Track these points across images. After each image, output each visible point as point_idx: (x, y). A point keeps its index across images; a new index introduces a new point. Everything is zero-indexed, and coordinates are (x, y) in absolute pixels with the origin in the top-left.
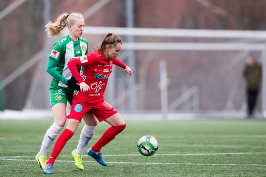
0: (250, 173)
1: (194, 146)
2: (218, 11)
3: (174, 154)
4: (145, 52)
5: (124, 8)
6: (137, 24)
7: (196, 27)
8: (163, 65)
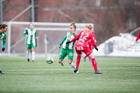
0: (75, 76)
1: (55, 66)
2: (67, 16)
3: (47, 70)
4: (39, 31)
5: (31, 15)
6: (36, 21)
7: (58, 22)
8: (45, 36)
